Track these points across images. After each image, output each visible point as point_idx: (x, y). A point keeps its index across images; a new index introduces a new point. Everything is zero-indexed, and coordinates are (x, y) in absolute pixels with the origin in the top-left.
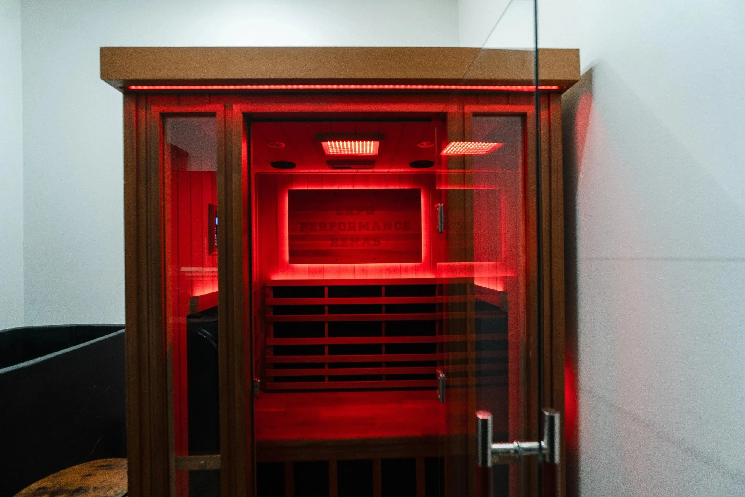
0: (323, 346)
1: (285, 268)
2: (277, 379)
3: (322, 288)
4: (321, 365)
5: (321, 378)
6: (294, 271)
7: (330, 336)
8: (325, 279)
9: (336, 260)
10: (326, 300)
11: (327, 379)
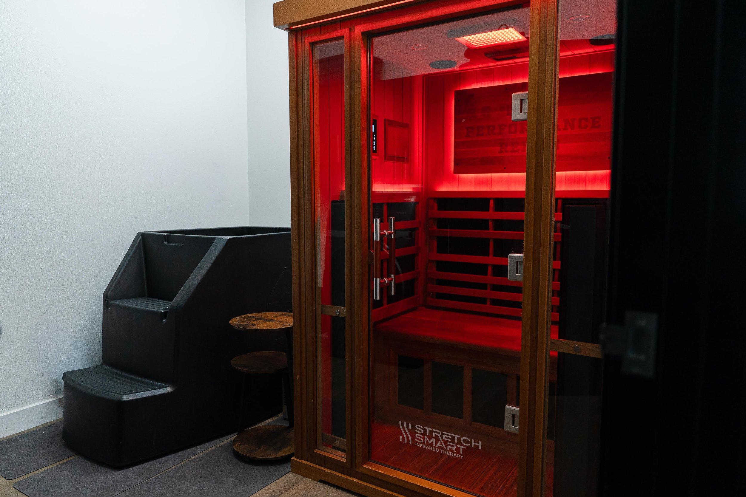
0: (486, 266)
1: (451, 179)
2: (441, 296)
3: (487, 200)
4: (483, 286)
5: (483, 301)
6: (460, 182)
7: (495, 255)
8: (492, 190)
9: (505, 168)
10: (491, 214)
11: (488, 302)
